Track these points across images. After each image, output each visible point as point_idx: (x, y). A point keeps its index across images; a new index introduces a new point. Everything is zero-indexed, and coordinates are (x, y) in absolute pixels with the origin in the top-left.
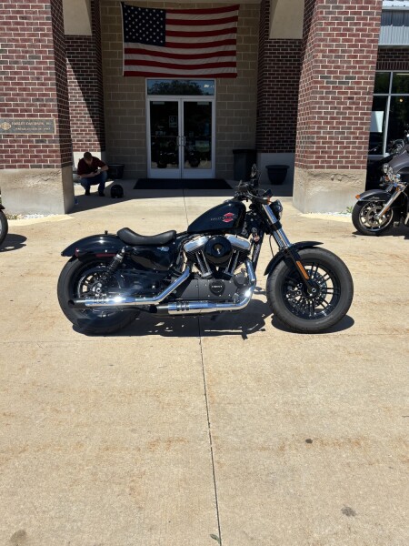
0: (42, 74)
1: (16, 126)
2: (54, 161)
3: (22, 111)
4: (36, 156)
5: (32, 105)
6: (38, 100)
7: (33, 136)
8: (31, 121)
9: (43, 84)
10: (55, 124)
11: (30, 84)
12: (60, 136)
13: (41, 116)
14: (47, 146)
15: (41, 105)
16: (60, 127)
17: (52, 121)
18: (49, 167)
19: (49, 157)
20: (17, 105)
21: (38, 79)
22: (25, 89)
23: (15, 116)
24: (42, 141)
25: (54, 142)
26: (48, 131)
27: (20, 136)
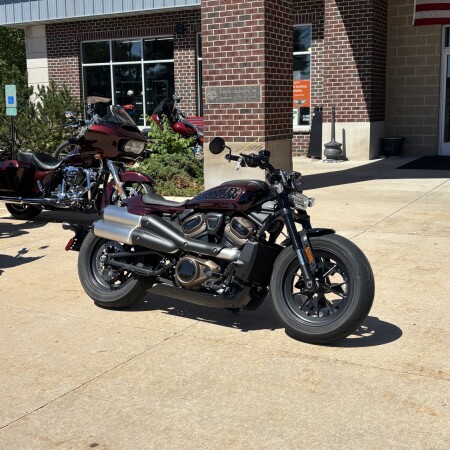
0: (251, 35)
1: (222, 95)
2: (258, 134)
3: (229, 77)
4: (240, 128)
5: (239, 71)
6: (245, 65)
7: (238, 106)
8: (237, 89)
9: (251, 47)
10: (261, 91)
11: (239, 48)
12: (267, 105)
13: (248, 82)
14: (252, 117)
15: (248, 71)
16: (266, 94)
17: (258, 88)
18: (252, 140)
19: (253, 128)
20: (225, 72)
21: (247, 41)
22: (233, 54)
23: (223, 84)
24: (247, 111)
25: (259, 111)
26: (254, 99)
27: (226, 106)
